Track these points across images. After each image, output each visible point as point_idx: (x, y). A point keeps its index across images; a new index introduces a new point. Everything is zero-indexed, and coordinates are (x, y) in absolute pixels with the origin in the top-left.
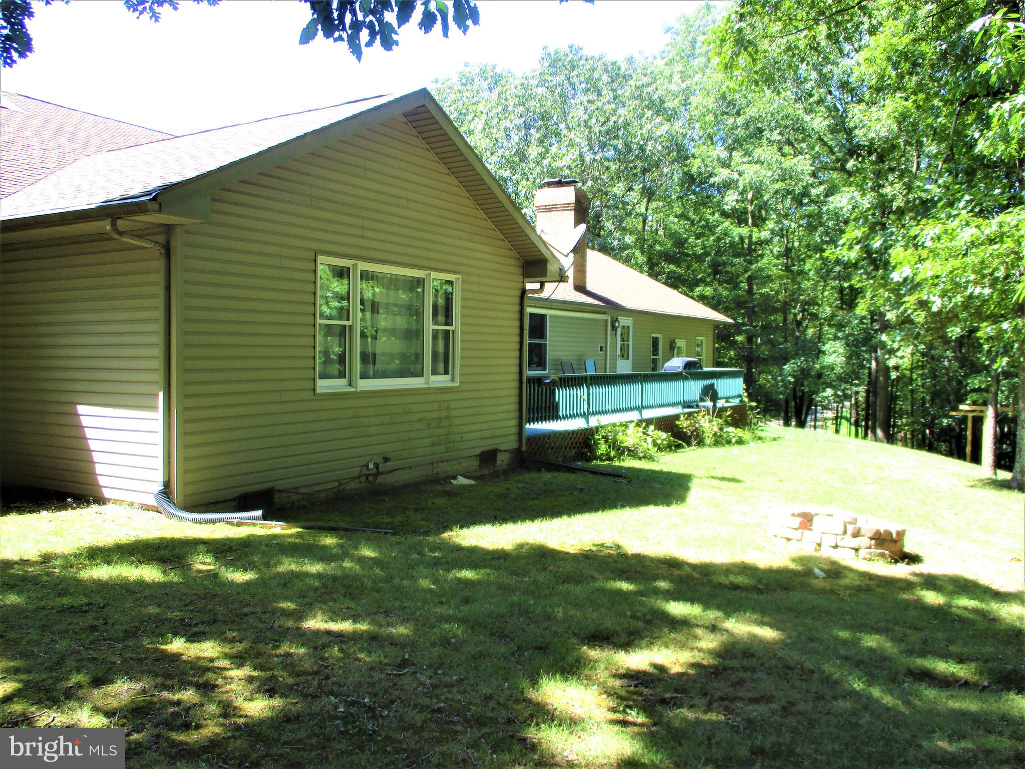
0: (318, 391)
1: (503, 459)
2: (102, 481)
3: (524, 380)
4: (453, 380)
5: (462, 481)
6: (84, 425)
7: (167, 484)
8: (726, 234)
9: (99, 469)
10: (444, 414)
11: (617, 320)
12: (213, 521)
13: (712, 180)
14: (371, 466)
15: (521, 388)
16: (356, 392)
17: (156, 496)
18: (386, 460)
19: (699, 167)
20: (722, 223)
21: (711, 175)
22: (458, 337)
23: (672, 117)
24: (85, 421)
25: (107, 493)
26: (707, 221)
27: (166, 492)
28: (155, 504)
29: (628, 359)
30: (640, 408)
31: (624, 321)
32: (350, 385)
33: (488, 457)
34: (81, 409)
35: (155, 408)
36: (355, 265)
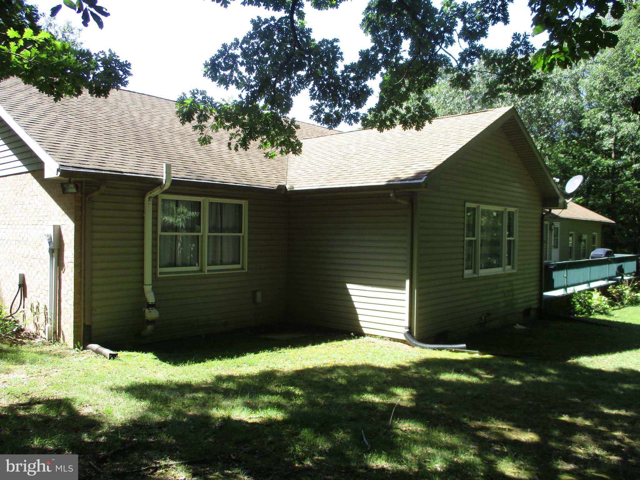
0: (465, 277)
1: (533, 313)
2: (362, 324)
3: (543, 267)
4: (513, 268)
5: (518, 326)
6: (351, 294)
7: (410, 328)
8: (598, 163)
9: (360, 318)
10: (510, 288)
11: (553, 224)
12: (440, 349)
13: (598, 133)
14: (483, 318)
15: (541, 272)
16: (478, 277)
17: (405, 335)
18: (489, 314)
19: (589, 125)
20: (596, 157)
21: (598, 129)
22: (517, 244)
23: (565, 92)
24: (351, 292)
25: (365, 331)
26: (585, 156)
27: (410, 332)
28: (404, 338)
29: (557, 248)
30: (588, 282)
31: (557, 224)
32: (474, 272)
33: (527, 312)
34: (349, 286)
35: (403, 288)
36: (478, 207)
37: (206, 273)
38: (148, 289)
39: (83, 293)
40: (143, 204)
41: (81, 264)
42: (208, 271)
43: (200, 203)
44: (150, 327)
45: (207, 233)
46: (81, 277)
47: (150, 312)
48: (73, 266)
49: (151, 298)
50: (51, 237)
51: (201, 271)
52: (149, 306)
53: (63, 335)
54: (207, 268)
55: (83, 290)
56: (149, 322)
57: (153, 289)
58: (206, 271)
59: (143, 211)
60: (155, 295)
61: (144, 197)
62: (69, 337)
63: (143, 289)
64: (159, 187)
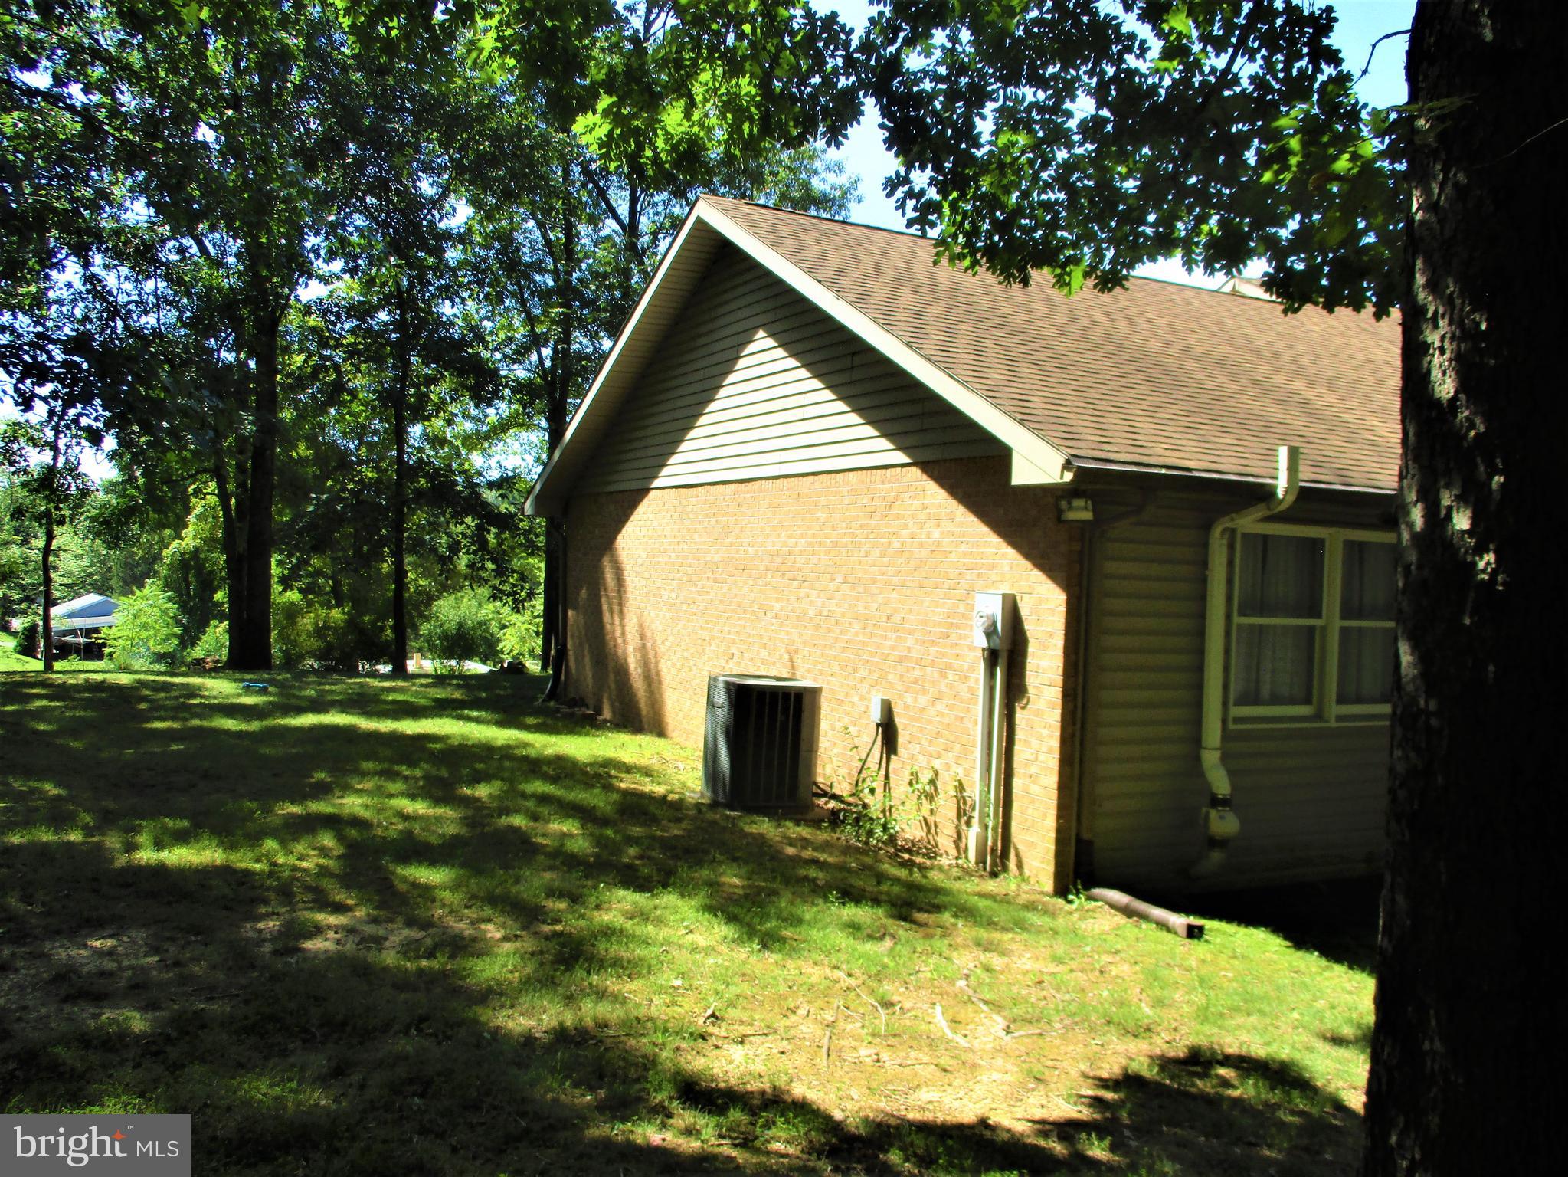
37: (1333, 724)
38: (1211, 758)
39: (1077, 760)
40: (1205, 545)
41: (1075, 690)
42: (1340, 718)
43: (1322, 541)
44: (1216, 856)
45: (1338, 623)
46: (1074, 724)
47: (1222, 818)
48: (1060, 695)
49: (1221, 783)
50: (994, 623)
51: (1318, 716)
52: (1215, 802)
53: (1017, 855)
54: (1335, 710)
55: (1077, 755)
56: (1214, 843)
57: (1225, 758)
58: (1333, 719)
59: (1204, 564)
60: (1232, 774)
61: (1207, 527)
62: (1036, 864)
63: (1197, 759)
64: (1262, 506)
